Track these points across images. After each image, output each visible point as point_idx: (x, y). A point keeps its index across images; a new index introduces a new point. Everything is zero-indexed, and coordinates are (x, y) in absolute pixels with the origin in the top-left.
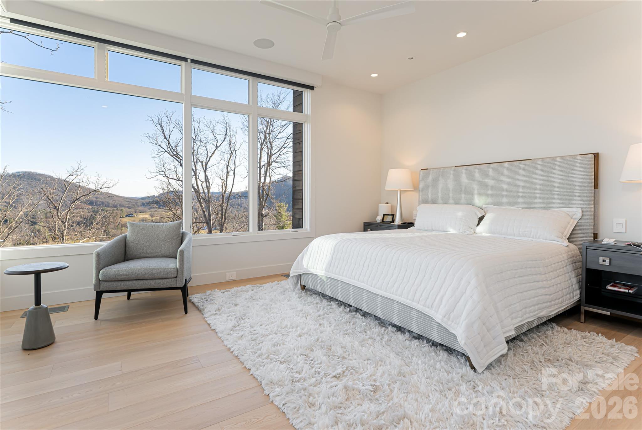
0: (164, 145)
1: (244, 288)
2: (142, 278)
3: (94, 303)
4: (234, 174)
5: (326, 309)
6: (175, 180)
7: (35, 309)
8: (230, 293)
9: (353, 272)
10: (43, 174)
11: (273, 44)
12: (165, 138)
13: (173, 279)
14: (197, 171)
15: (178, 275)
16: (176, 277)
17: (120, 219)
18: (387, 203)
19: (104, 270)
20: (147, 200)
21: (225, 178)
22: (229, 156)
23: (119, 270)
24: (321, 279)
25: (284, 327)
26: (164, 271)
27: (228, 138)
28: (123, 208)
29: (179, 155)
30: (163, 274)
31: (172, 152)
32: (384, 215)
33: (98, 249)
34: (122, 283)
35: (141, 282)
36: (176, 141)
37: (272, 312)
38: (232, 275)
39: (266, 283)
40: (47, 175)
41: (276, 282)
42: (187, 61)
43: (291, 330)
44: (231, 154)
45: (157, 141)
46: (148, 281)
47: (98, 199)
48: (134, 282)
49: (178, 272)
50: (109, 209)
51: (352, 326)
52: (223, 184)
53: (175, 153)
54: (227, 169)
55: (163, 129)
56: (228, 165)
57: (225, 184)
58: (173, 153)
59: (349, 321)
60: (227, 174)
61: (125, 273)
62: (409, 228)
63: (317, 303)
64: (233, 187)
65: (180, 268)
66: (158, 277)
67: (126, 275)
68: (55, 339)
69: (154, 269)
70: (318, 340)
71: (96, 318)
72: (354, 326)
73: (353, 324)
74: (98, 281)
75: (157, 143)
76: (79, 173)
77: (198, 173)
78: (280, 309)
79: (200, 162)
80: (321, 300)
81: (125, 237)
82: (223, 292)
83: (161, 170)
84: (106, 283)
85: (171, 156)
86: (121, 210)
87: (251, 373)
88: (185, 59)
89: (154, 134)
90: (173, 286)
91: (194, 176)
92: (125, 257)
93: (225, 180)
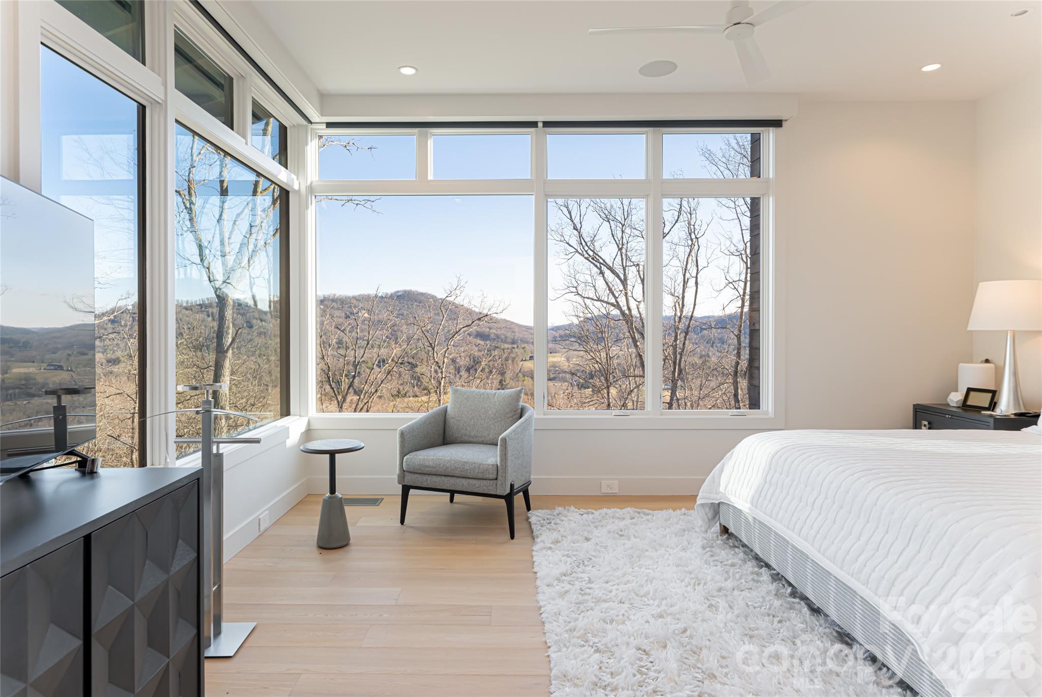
0: (574, 242)
1: (619, 512)
2: (450, 474)
3: (399, 500)
4: (697, 283)
5: (743, 581)
6: (592, 299)
7: (329, 498)
8: (591, 516)
9: (793, 516)
10: (424, 294)
11: (674, 67)
12: (575, 228)
13: (492, 482)
14: (629, 282)
15: (499, 476)
16: (496, 479)
17: (522, 362)
18: (987, 361)
19: (407, 456)
20: (561, 332)
21: (681, 292)
22: (689, 250)
23: (424, 459)
24: (746, 519)
25: (642, 593)
26: (479, 468)
27: (684, 217)
28: (525, 345)
29: (599, 256)
30: (478, 472)
31: (586, 251)
32: (969, 390)
33: (405, 426)
34: (429, 478)
35: (452, 480)
36: (591, 232)
37: (639, 563)
38: (610, 485)
39: (662, 510)
40: (429, 295)
41: (683, 510)
42: (537, 127)
43: (651, 602)
44: (691, 246)
45: (562, 236)
46: (460, 480)
47: (491, 331)
48: (443, 478)
49: (498, 472)
50: (506, 346)
51: (775, 623)
52: (677, 304)
53: (591, 253)
54: (684, 275)
55: (570, 213)
56: (686, 270)
57: (681, 303)
58: (587, 253)
59: (774, 613)
60: (684, 286)
61: (431, 463)
62: (1024, 429)
63: (733, 565)
64: (694, 308)
65: (502, 465)
66: (471, 477)
67: (432, 467)
68: (349, 540)
69: (466, 463)
70: (685, 631)
71: (402, 522)
72: (779, 625)
73: (780, 622)
74: (403, 473)
75: (563, 239)
76: (458, 292)
77: (629, 288)
78: (658, 562)
79: (634, 265)
80: (744, 561)
81: (445, 411)
82: (582, 513)
83: (570, 285)
84: (410, 475)
85: (586, 258)
86: (523, 348)
87: (548, 654)
88: (534, 124)
89: (558, 224)
90: (492, 493)
91: (623, 292)
92: (444, 440)
93: (681, 297)
